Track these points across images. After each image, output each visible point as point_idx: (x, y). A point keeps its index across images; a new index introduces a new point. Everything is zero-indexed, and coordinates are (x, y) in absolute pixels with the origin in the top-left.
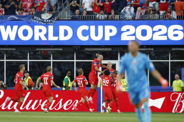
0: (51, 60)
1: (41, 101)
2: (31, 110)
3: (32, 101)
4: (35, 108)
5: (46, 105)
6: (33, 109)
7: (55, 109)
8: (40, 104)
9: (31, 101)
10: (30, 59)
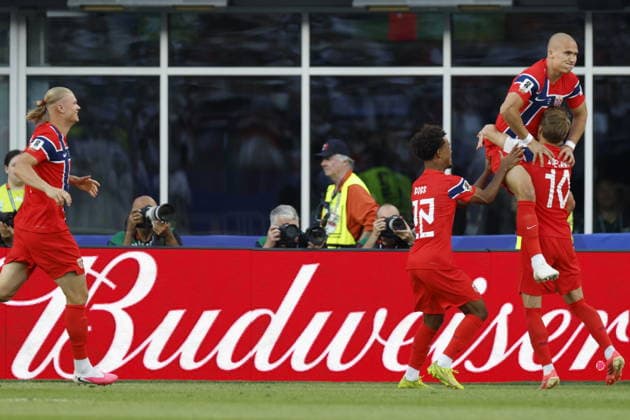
0: (440, 64)
1: (381, 316)
2: (321, 374)
3: (330, 320)
4: (344, 360)
5: (411, 341)
6: (335, 364)
7: (469, 366)
8: (375, 336)
9: (320, 319)
10: (314, 63)
